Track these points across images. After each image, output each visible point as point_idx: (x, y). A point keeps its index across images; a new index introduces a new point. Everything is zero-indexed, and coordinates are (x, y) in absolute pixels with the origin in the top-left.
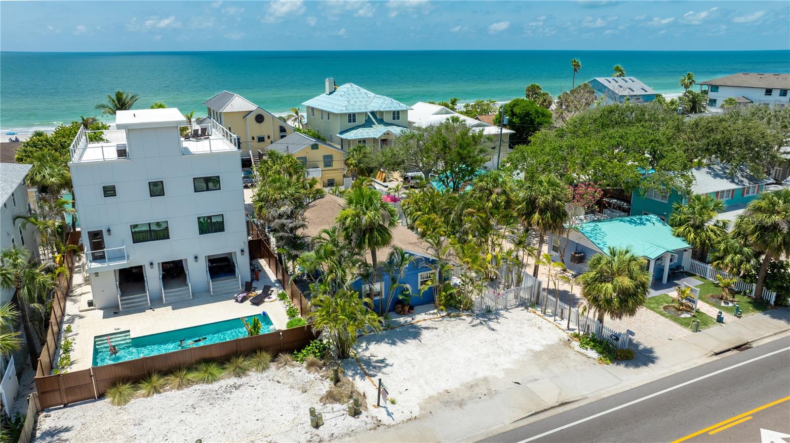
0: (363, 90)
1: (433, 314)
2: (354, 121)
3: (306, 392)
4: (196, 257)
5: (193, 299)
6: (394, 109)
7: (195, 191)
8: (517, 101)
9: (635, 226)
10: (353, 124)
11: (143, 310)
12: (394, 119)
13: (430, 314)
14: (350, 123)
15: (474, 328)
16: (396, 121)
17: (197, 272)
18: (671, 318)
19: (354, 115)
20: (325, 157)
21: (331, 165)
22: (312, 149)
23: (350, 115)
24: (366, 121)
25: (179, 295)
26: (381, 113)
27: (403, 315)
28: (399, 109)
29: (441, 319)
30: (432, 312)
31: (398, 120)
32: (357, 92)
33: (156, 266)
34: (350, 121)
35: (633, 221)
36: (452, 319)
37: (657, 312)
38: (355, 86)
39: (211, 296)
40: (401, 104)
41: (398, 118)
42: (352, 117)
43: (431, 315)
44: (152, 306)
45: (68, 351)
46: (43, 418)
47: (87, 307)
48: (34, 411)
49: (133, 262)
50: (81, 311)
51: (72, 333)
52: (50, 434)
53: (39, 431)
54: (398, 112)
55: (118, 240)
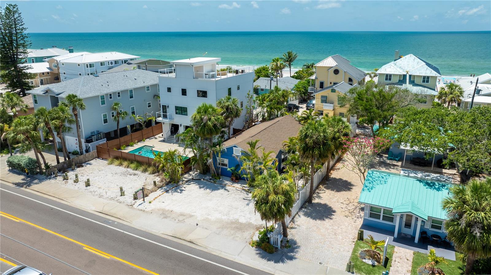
0: (418, 60)
2: (390, 79)
6: (424, 75)
7: (198, 97)
11: (171, 143)
12: (424, 81)
14: (387, 81)
16: (425, 84)
18: (354, 257)
19: (391, 75)
22: (332, 92)
23: (387, 75)
24: (399, 80)
26: (414, 76)
28: (428, 75)
29: (241, 190)
33: (182, 126)
34: (386, 79)
36: (245, 192)
41: (428, 82)
42: (389, 77)
44: (176, 143)
45: (132, 146)
46: (94, 159)
47: (161, 136)
48: (95, 156)
49: (176, 122)
50: (159, 137)
51: (144, 142)
52: (87, 164)
53: (88, 162)
54: (428, 77)
55: (171, 111)
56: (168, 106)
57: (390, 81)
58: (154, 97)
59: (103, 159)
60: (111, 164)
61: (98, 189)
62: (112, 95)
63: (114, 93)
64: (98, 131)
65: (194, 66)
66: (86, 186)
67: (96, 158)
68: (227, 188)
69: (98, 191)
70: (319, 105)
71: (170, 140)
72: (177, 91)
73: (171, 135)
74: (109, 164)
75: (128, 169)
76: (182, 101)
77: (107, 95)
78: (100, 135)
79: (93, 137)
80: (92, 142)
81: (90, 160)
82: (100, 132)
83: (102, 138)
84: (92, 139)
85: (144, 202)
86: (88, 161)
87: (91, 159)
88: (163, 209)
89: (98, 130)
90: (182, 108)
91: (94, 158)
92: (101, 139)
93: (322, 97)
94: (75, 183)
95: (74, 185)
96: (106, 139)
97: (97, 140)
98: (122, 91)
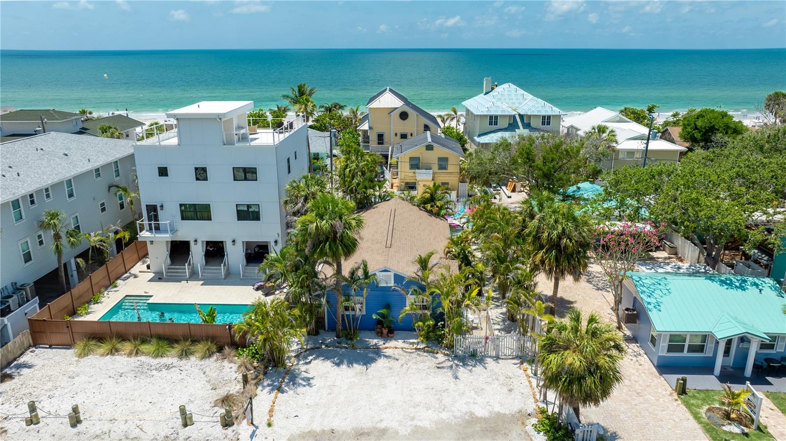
0: (521, 91)
1: (411, 344)
2: (496, 123)
3: (215, 389)
4: (234, 241)
5: (225, 279)
6: (543, 114)
7: (235, 180)
8: (706, 111)
9: (727, 289)
10: (494, 127)
11: (180, 281)
12: (543, 124)
13: (407, 343)
14: (491, 126)
15: (439, 369)
16: (546, 127)
17: (235, 255)
18: (704, 427)
19: (496, 117)
20: (441, 159)
21: (445, 168)
22: (427, 150)
23: (491, 117)
24: (509, 124)
25: (215, 273)
26: (529, 117)
27: (380, 337)
28: (550, 113)
29: (414, 350)
30: (412, 341)
31: (548, 126)
32: (513, 92)
33: (200, 244)
34: (491, 123)
35: (728, 282)
36: (425, 354)
37: (692, 412)
38: (513, 87)
39: (241, 279)
40: (555, 108)
41: (549, 123)
42: (493, 120)
43: (408, 345)
44: (190, 278)
45: (97, 303)
46: (28, 352)
47: (146, 269)
48: (26, 345)
49: (181, 237)
50: (140, 272)
51: (115, 289)
52: (19, 367)
53: (15, 362)
54: (549, 117)
55: (169, 215)
56: (162, 206)
57: (495, 126)
58: (109, 190)
59: (50, 347)
60: (86, 355)
61: (111, 425)
62: (34, 196)
63: (39, 192)
64: (16, 284)
65: (223, 120)
66: (74, 425)
67: (30, 346)
68: (388, 352)
69: (115, 429)
70: (406, 174)
71: (173, 274)
72: (181, 173)
73: (171, 265)
74: (80, 356)
75: (139, 358)
76: (197, 194)
77: (24, 197)
78: (24, 293)
79: (10, 300)
80: (10, 311)
81: (19, 357)
82: (22, 285)
83: (30, 298)
84: (9, 307)
85: (257, 428)
86: (15, 360)
87: (19, 352)
88: (309, 432)
89: (14, 281)
90: (197, 207)
91: (26, 350)
92: (28, 301)
93: (411, 159)
94: (32, 426)
95: (33, 433)
96: (37, 298)
97: (20, 306)
98: (54, 186)
